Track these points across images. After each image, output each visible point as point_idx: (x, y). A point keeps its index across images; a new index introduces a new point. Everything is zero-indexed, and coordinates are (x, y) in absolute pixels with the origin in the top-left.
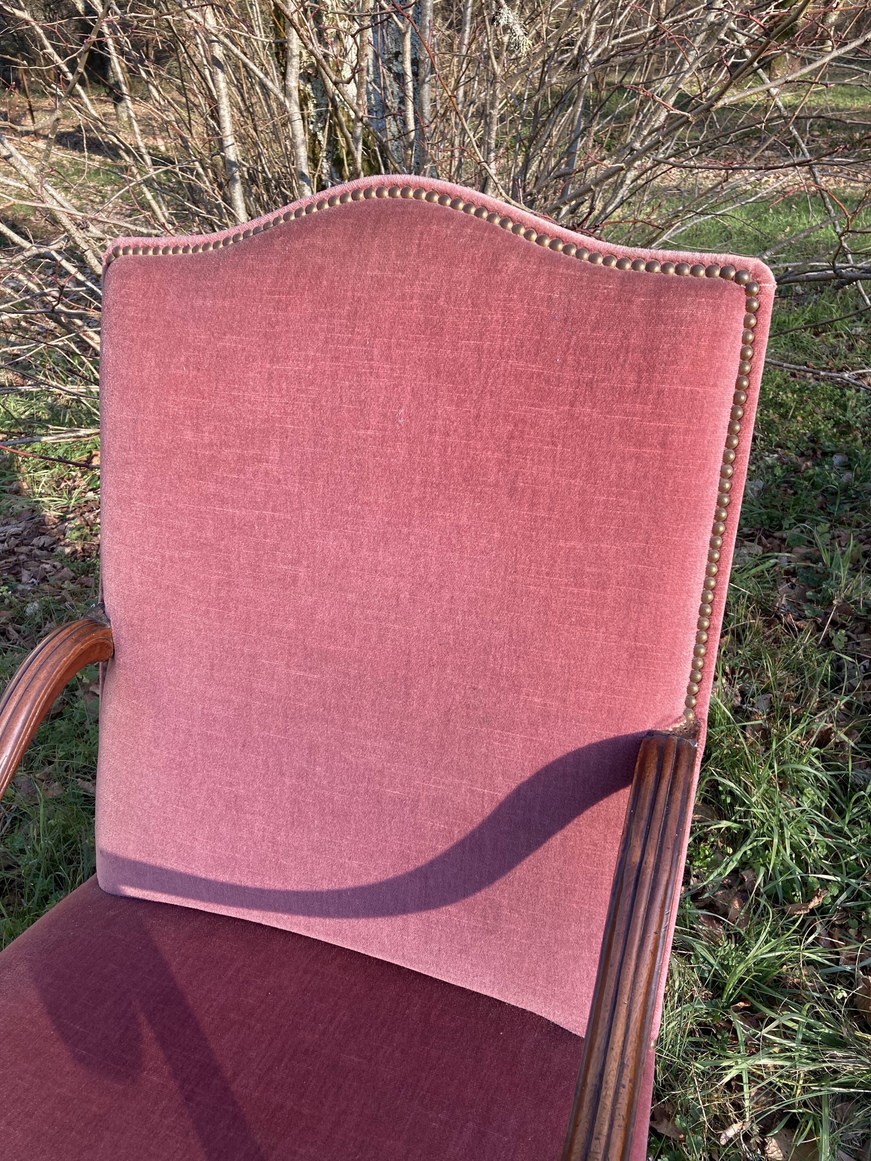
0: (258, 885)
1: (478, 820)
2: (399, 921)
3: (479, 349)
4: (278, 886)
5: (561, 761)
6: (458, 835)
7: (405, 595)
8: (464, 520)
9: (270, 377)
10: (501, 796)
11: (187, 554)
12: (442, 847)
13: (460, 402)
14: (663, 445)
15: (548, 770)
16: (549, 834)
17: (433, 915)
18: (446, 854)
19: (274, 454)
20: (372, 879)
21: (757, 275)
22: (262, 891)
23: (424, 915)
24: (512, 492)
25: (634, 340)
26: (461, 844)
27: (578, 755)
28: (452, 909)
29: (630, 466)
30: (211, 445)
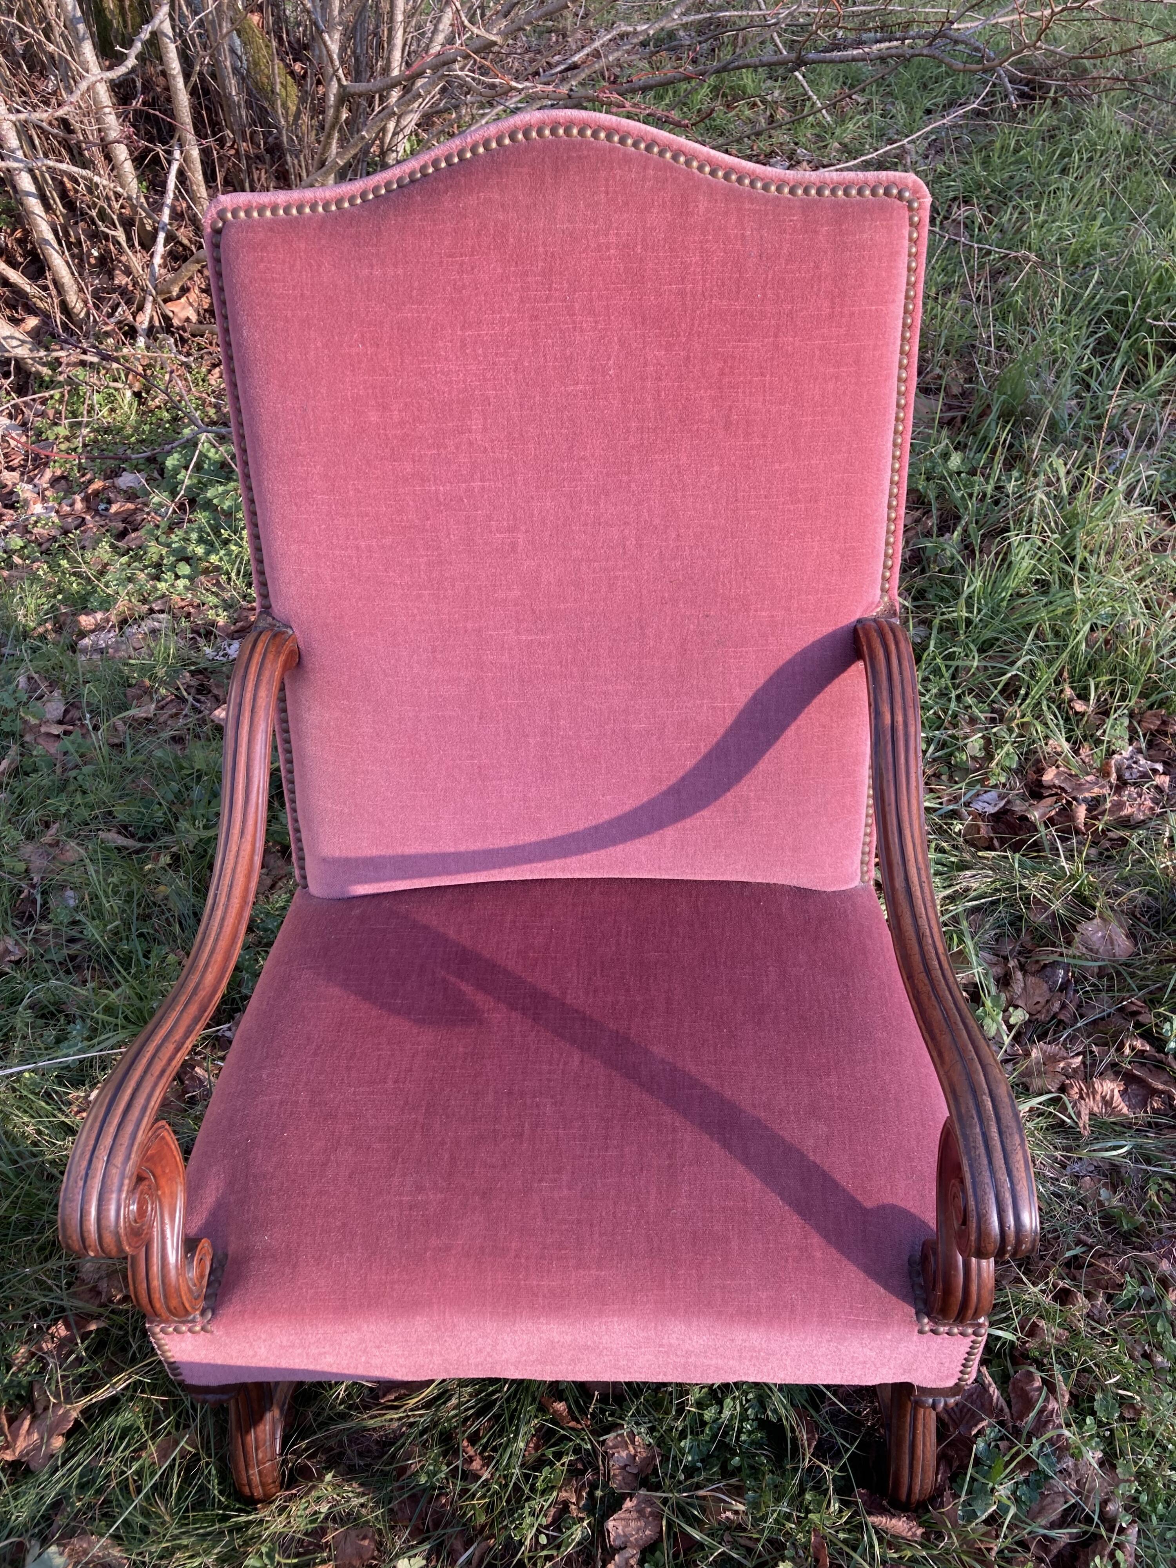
0: (512, 843)
1: (721, 731)
2: (656, 837)
3: (682, 293)
4: (533, 838)
5: (790, 662)
6: (704, 749)
7: (631, 543)
8: (684, 460)
9: (464, 345)
10: (740, 705)
11: (388, 541)
12: (690, 763)
13: (669, 347)
14: (857, 362)
15: (779, 672)
16: (783, 727)
17: (688, 823)
18: (696, 767)
19: (476, 424)
20: (627, 808)
21: (916, 191)
22: (515, 848)
23: (679, 825)
24: (727, 427)
25: (825, 269)
26: (708, 757)
27: (804, 655)
28: (705, 813)
29: (831, 386)
30: (402, 423)
